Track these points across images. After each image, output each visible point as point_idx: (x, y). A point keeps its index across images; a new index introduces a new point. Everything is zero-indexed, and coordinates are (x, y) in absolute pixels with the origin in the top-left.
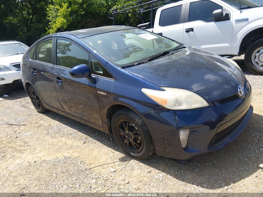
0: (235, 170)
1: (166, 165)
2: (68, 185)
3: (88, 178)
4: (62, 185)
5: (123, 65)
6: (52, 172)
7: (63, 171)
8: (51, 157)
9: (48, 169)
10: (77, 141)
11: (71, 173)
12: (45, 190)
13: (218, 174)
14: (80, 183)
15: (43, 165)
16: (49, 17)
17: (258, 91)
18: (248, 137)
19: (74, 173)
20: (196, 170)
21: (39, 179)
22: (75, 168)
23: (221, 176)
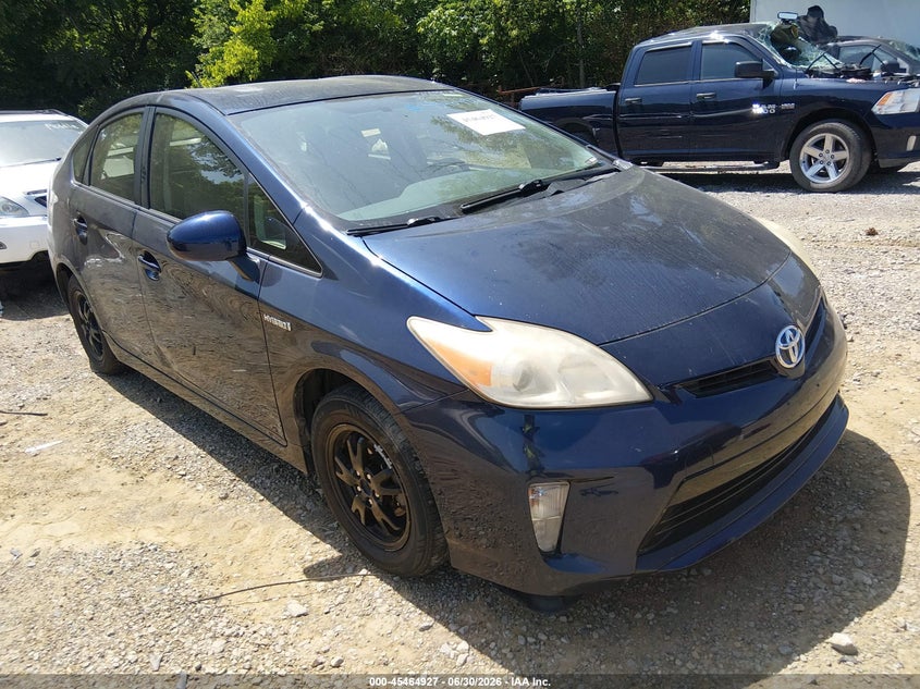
0: (740, 649)
1: (490, 605)
2: (123, 653)
3: (201, 634)
4: (101, 650)
5: (361, 222)
6: (82, 596)
7: (122, 595)
8: (96, 542)
9: (73, 584)
10: (200, 487)
11: (146, 608)
12: (38, 666)
13: (672, 658)
14: (168, 648)
15: (61, 569)
16: (200, 36)
17: (893, 346)
18: (818, 521)
19: (158, 607)
20: (596, 636)
21: (29, 622)
22: (166, 591)
23: (682, 666)
